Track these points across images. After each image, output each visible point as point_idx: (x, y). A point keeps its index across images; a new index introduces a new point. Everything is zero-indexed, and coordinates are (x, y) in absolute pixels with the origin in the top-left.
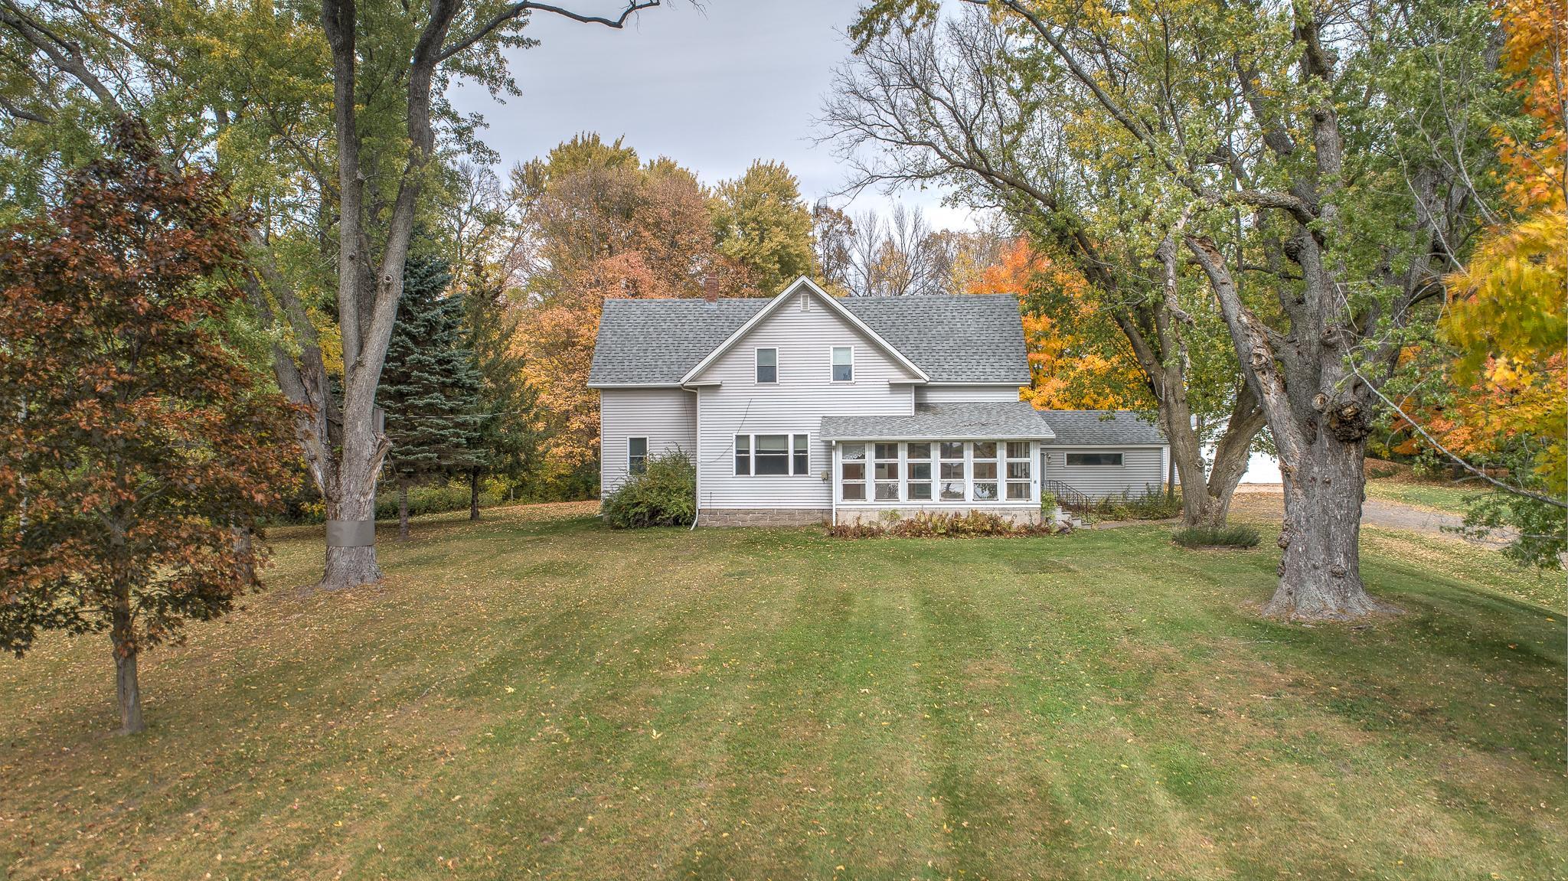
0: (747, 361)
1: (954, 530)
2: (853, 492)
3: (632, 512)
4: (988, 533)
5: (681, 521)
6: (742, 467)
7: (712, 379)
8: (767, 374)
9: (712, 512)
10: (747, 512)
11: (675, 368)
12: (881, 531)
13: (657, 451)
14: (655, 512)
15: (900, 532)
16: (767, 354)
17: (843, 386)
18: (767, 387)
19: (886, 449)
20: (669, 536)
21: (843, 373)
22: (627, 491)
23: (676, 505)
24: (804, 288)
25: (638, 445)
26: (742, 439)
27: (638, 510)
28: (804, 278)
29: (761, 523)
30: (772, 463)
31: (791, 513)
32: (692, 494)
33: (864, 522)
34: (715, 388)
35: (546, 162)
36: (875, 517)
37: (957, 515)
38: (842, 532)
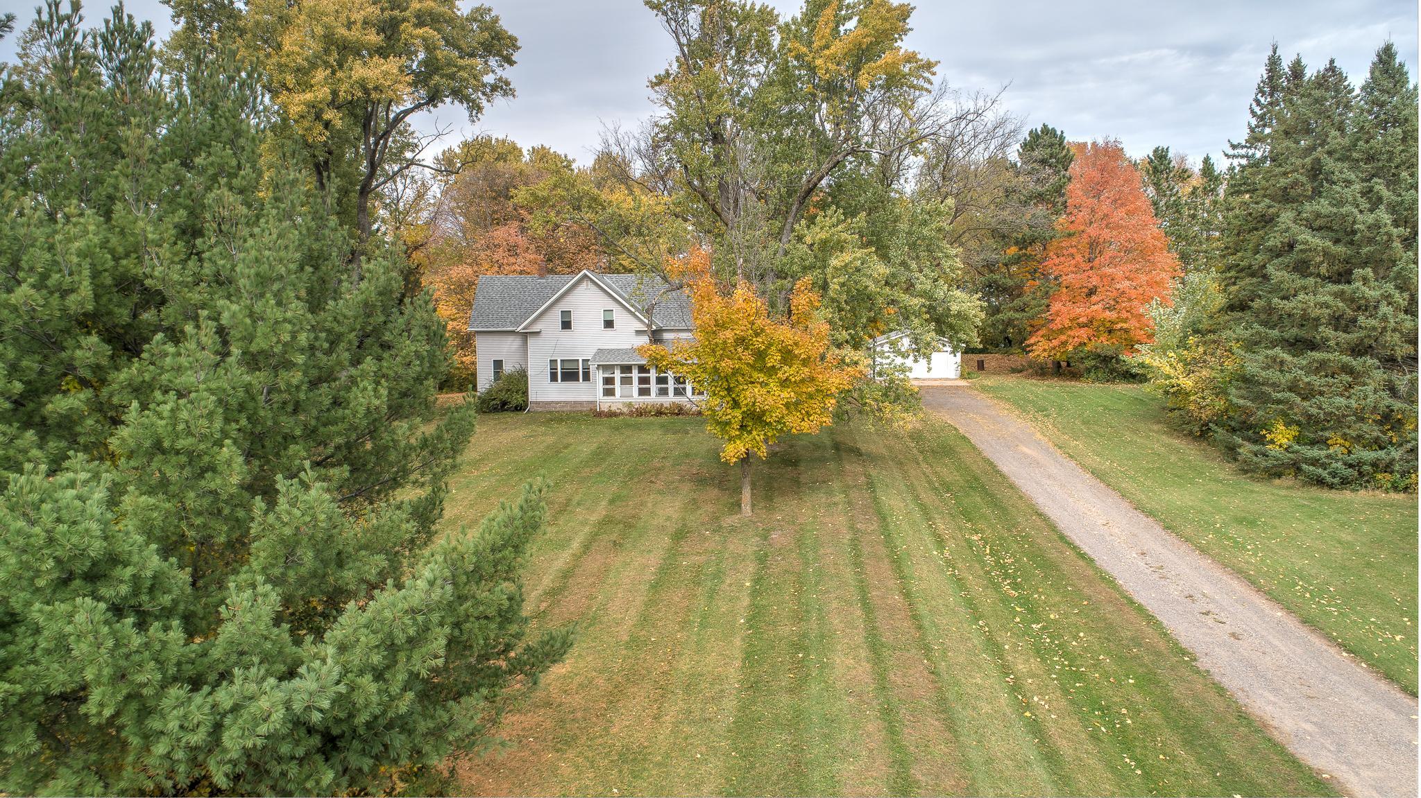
0: (555, 317)
1: (659, 413)
2: (609, 392)
3: (492, 403)
4: (678, 414)
5: (519, 408)
6: (554, 377)
7: (535, 328)
8: (566, 325)
9: (537, 403)
10: (558, 403)
11: (518, 319)
12: (621, 414)
13: (508, 368)
14: (504, 403)
15: (631, 414)
16: (566, 314)
17: (609, 332)
18: (567, 332)
19: (626, 369)
20: (509, 417)
21: (609, 324)
22: (489, 392)
23: (517, 399)
24: (586, 276)
25: (498, 364)
26: (553, 362)
27: (495, 402)
28: (585, 271)
29: (565, 409)
30: (570, 375)
31: (581, 403)
32: (525, 393)
33: (613, 409)
34: (538, 333)
35: (458, 151)
36: (621, 406)
37: (662, 405)
38: (600, 414)
